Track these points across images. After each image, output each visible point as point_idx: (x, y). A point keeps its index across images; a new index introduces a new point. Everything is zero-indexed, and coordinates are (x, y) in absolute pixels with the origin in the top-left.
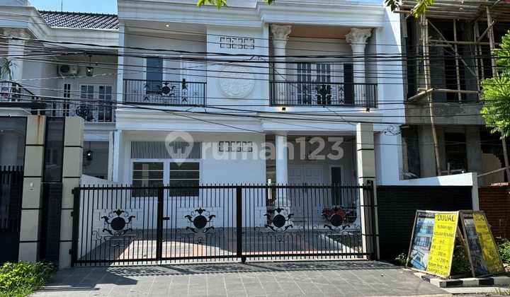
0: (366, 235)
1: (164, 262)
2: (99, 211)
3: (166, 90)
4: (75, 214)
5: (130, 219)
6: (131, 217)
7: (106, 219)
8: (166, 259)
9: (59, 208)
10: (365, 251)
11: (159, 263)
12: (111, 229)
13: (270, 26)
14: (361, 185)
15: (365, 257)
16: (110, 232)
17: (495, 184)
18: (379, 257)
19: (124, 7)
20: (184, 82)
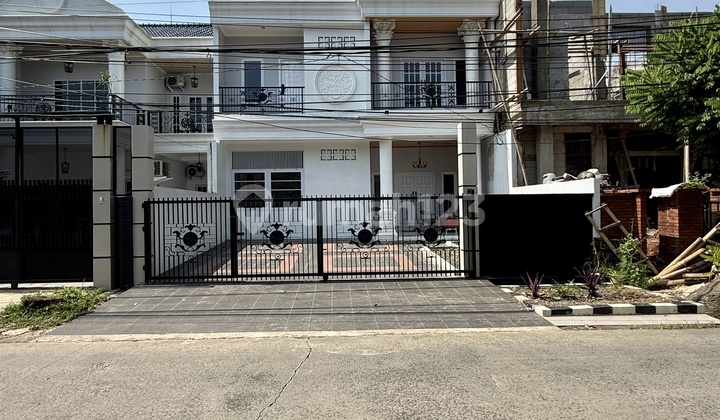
0: (464, 251)
1: (240, 279)
2: (170, 226)
3: (263, 97)
4: (147, 229)
5: (202, 234)
6: (204, 232)
7: (178, 234)
8: (242, 276)
9: (130, 224)
10: (462, 268)
11: (235, 279)
12: (182, 244)
13: (371, 21)
14: (460, 194)
15: (463, 275)
16: (182, 247)
17: (622, 191)
18: (478, 275)
19: (216, 10)
20: (283, 87)
